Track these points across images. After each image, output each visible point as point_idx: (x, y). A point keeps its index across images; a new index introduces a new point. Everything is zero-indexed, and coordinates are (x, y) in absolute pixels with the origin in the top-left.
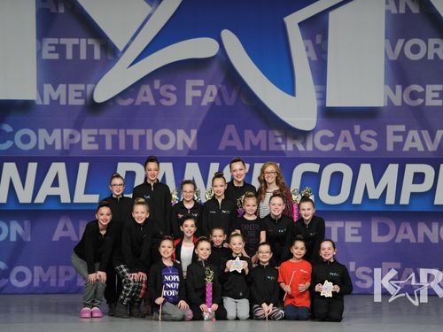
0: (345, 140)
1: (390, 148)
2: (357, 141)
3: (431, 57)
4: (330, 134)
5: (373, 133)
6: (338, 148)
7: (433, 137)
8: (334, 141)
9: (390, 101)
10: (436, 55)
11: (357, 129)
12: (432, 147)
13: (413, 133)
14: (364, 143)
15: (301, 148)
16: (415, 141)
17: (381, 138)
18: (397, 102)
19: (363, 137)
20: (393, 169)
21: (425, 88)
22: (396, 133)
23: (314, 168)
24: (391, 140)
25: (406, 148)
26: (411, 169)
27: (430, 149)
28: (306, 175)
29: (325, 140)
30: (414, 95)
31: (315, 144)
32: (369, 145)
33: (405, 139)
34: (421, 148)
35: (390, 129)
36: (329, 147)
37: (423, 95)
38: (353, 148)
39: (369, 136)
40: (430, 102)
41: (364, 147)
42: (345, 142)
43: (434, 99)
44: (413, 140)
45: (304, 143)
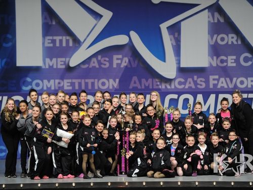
0: (190, 83)
1: (211, 86)
2: (196, 83)
3: (230, 43)
4: (183, 80)
5: (203, 80)
6: (187, 87)
7: (231, 81)
8: (184, 83)
9: (211, 64)
10: (232, 42)
11: (195, 77)
12: (231, 86)
13: (222, 79)
14: (199, 84)
15: (169, 87)
16: (223, 83)
17: (207, 82)
18: (214, 65)
19: (199, 82)
20: (213, 97)
21: (227, 58)
22: (214, 80)
23: (175, 96)
24: (212, 83)
25: (219, 87)
26: (221, 96)
27: (230, 87)
28: (171, 100)
29: (180, 83)
30: (222, 61)
31: (175, 85)
32: (201, 85)
33: (218, 82)
34: (226, 87)
35: (211, 77)
36: (182, 86)
37: (226, 61)
38: (194, 87)
39: (201, 81)
40: (230, 64)
41: (199, 86)
42: (190, 84)
43: (231, 63)
44: (222, 83)
45: (170, 85)
